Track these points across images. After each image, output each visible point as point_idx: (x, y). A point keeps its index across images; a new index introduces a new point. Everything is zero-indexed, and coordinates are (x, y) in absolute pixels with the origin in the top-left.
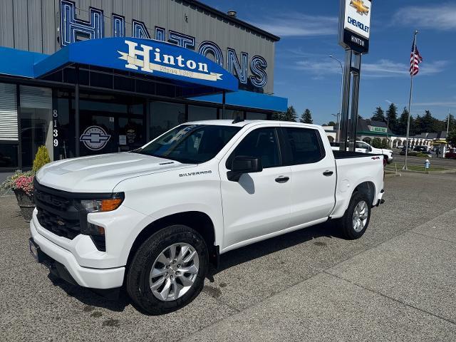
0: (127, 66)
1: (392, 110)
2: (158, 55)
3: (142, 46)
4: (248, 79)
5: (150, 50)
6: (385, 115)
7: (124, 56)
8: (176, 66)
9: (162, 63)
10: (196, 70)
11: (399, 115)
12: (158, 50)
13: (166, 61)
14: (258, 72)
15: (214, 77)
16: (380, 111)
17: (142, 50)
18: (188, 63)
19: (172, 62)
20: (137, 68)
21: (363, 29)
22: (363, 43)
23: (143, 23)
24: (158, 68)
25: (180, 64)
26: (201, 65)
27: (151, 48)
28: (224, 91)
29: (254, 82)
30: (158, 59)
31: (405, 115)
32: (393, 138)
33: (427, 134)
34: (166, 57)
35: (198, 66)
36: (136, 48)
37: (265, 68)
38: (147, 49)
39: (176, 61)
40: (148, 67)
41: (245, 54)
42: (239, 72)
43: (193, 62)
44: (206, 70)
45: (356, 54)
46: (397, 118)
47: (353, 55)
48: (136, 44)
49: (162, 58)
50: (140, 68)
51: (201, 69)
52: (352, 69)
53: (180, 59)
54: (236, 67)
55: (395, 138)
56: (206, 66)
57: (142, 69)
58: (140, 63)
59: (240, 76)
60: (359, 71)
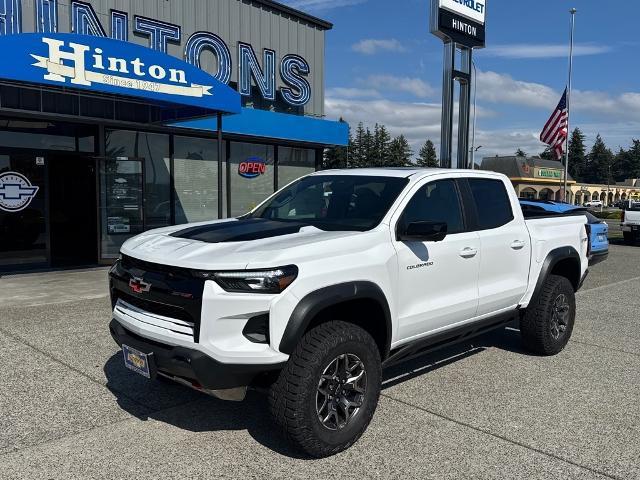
0: (46, 77)
1: (576, 139)
2: (99, 60)
3: (72, 45)
4: (278, 94)
5: (86, 52)
7: (42, 62)
8: (131, 75)
9: (106, 71)
10: (166, 80)
12: (98, 50)
13: (113, 67)
14: (293, 81)
15: (198, 91)
17: (72, 51)
18: (152, 70)
19: (124, 69)
20: (63, 80)
22: (474, 31)
23: (89, 4)
24: (100, 78)
25: (137, 71)
26: (173, 72)
27: (87, 48)
28: (219, 114)
29: (287, 97)
30: (99, 64)
31: (599, 148)
32: (575, 189)
33: (634, 181)
34: (113, 61)
35: (168, 75)
36: (61, 49)
37: (306, 74)
38: (80, 49)
39: (130, 67)
40: (82, 78)
41: (270, 52)
42: (262, 81)
43: (159, 68)
44: (183, 80)
45: (463, 49)
46: (586, 154)
47: (458, 51)
48: (62, 43)
49: (106, 63)
50: (68, 79)
51: (173, 78)
52: (455, 74)
53: (137, 64)
54: (256, 73)
55: (578, 188)
56: (182, 73)
57: (73, 81)
58: (68, 71)
59: (263, 88)
60: (468, 77)
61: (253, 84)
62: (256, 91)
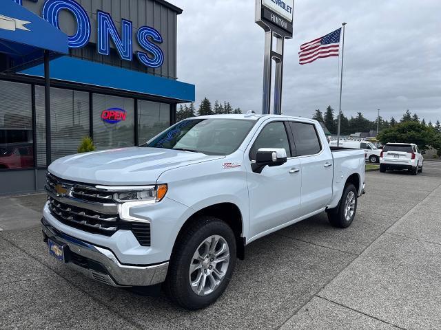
1: (329, 111)
4: (135, 57)
6: (323, 116)
11: (335, 115)
14: (149, 47)
16: (319, 113)
21: (284, 8)
22: (285, 25)
29: (143, 60)
37: (160, 43)
41: (127, 22)
42: (119, 46)
45: (278, 37)
46: (334, 119)
47: (275, 39)
52: (272, 53)
54: (114, 38)
59: (121, 51)
60: (282, 56)
61: (111, 46)
62: (114, 52)
